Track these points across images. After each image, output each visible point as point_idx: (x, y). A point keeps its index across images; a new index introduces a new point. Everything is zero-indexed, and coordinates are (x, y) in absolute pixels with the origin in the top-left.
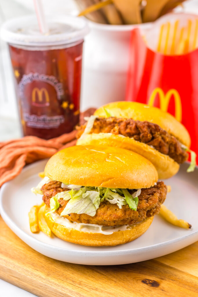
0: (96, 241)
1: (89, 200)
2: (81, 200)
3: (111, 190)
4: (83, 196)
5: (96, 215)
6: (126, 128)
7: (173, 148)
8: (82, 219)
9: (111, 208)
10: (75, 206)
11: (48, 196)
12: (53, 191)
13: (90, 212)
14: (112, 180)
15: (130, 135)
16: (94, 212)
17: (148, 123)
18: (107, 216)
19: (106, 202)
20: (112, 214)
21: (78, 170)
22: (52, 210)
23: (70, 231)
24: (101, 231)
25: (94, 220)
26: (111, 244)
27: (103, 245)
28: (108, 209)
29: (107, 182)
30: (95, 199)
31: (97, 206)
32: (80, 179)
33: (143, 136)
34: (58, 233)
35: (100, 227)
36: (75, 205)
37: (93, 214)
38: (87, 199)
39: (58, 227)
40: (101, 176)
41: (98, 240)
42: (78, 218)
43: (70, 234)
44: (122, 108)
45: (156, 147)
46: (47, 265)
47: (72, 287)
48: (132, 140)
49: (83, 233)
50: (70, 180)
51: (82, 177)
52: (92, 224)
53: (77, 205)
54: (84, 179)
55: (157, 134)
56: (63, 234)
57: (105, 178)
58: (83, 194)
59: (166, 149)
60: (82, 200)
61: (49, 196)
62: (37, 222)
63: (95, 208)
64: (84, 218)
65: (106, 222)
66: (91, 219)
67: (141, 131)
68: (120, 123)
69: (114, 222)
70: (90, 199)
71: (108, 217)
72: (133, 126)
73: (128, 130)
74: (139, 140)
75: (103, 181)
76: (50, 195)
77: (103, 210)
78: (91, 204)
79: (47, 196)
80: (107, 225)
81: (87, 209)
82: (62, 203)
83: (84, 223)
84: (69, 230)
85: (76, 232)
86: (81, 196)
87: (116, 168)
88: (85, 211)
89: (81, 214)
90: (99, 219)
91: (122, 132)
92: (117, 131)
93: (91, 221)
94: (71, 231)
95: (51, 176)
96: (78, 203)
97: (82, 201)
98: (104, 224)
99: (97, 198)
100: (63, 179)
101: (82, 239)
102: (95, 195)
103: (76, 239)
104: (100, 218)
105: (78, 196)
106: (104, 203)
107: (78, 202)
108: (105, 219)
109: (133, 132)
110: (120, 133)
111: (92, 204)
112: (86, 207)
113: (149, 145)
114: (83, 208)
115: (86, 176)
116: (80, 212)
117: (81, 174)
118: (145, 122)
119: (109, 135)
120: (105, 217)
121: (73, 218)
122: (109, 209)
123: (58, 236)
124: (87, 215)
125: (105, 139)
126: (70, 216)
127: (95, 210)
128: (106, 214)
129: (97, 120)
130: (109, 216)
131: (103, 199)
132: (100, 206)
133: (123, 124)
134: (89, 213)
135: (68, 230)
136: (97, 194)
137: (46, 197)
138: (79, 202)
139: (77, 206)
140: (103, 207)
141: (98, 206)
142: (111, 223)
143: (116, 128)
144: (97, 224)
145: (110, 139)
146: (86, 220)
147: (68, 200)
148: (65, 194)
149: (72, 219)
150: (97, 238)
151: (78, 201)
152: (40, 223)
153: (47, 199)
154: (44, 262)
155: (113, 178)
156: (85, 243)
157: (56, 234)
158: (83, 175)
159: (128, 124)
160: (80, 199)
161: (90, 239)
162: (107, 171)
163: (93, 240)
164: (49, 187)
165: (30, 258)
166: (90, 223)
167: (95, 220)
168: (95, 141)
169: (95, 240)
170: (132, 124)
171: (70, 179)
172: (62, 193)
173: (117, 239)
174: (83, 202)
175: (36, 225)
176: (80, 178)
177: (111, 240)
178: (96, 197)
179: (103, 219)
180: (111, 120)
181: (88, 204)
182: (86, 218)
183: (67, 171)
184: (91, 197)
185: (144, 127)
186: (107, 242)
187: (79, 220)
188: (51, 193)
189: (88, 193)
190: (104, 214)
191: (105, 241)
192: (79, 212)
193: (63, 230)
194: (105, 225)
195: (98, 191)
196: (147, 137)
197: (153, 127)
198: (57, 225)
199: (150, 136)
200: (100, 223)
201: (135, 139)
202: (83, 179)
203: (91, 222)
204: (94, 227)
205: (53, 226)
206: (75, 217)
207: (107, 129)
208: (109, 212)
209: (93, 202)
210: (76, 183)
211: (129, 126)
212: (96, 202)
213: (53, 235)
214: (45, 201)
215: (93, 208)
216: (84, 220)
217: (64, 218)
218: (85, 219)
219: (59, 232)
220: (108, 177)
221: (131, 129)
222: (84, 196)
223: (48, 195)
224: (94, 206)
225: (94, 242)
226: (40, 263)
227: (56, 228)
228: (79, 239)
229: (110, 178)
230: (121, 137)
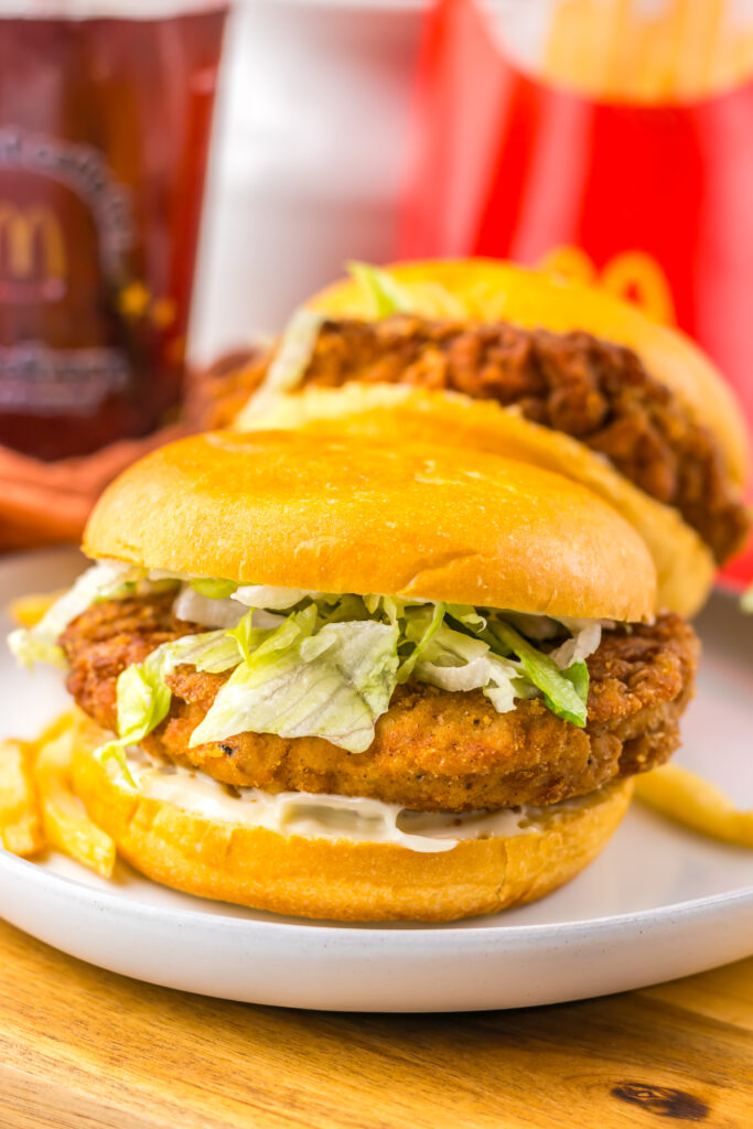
0: (367, 887)
1: (335, 672)
2: (295, 668)
3: (451, 622)
4: (302, 651)
5: (375, 749)
6: (481, 360)
7: (695, 477)
8: (300, 768)
9: (451, 715)
10: (266, 698)
11: (105, 667)
12: (129, 644)
13: (344, 730)
14: (467, 561)
15: (501, 394)
16: (364, 732)
17: (591, 339)
18: (433, 750)
19: (419, 688)
20: (462, 739)
21: (286, 510)
22: (130, 731)
23: (228, 835)
24: (392, 834)
25: (362, 771)
26: (437, 908)
27: (398, 910)
28: (435, 717)
29: (440, 573)
30: (366, 666)
31: (379, 703)
32: (300, 552)
33: (564, 406)
34: (158, 852)
35: (390, 814)
36: (267, 692)
37: (360, 742)
38: (325, 665)
39: (157, 821)
40: (411, 539)
41: (377, 884)
42: (279, 763)
43: (228, 850)
44: (450, 284)
45: (619, 464)
46: (99, 1016)
47: (255, 1116)
48: (511, 419)
49: (298, 841)
50: (243, 563)
51: (309, 545)
52: (349, 794)
53: (274, 693)
54: (323, 554)
55: (631, 399)
56: (190, 855)
57: (431, 551)
58: (306, 642)
59: (666, 476)
60: (300, 669)
61: (110, 665)
62: (36, 805)
63: (370, 711)
64: (308, 763)
65: (429, 783)
66: (348, 767)
67: (554, 380)
68: (446, 339)
69: (469, 787)
70: (339, 668)
71: (440, 757)
72: (519, 353)
73: (491, 373)
74: (544, 420)
75: (423, 565)
76: (114, 661)
77: (409, 722)
78: (346, 694)
79: (101, 663)
80: (430, 799)
81: (327, 714)
82: (189, 690)
83: (309, 791)
84: (224, 829)
85: (262, 836)
86: (293, 649)
87: (483, 508)
88: (318, 725)
89: (298, 740)
90: (391, 765)
91: (464, 377)
92: (437, 374)
93: (347, 777)
94: (235, 836)
95: (133, 548)
96: (281, 682)
97: (301, 673)
98: (411, 795)
99: (379, 660)
100: (204, 557)
101: (294, 874)
102: (373, 642)
103: (258, 878)
104: (395, 763)
105: (278, 651)
106: (414, 690)
107: (280, 677)
108: (425, 768)
109: (516, 379)
110: (451, 384)
111: (352, 692)
112: (325, 705)
113: (595, 448)
114: (307, 709)
115: (333, 541)
116: (294, 729)
117: (304, 529)
118: (574, 336)
119: (398, 394)
120: (425, 753)
121: (248, 768)
122: (440, 718)
123: (153, 877)
124: (327, 743)
125: (377, 413)
126: (235, 753)
127: (366, 721)
128: (427, 740)
129: (329, 328)
130: (447, 750)
131: (411, 661)
132: (393, 703)
133: (463, 346)
134: (341, 737)
135: (216, 828)
136: (383, 635)
137: (92, 675)
138: (287, 677)
139: (276, 696)
140: (409, 709)
141: (385, 700)
142: (454, 790)
143: (433, 360)
144: (377, 794)
145: (403, 415)
146: (318, 776)
147: (230, 672)
148: (203, 646)
149: (241, 769)
150: (374, 873)
151: (280, 672)
152: (50, 808)
153: (96, 682)
154: (81, 1000)
155: (471, 553)
156: (306, 902)
157: (143, 862)
158: (316, 537)
159: (489, 343)
160: (292, 667)
161: (333, 876)
162: (439, 519)
163: (351, 879)
164: (103, 630)
165: (8, 983)
166: (339, 794)
167: (372, 772)
168: (320, 424)
169: (363, 879)
170: (512, 345)
171: (245, 555)
172: (187, 642)
173: (469, 881)
174: (306, 680)
175: (28, 823)
176: (296, 550)
177: (440, 885)
178: (376, 652)
179: (411, 764)
180: (404, 328)
181: (331, 692)
182: (319, 764)
183: (226, 518)
184: (347, 655)
185: (570, 356)
186: (424, 896)
187: (282, 779)
188: (119, 652)
189: (332, 633)
190: (417, 738)
191: (413, 886)
192: (286, 729)
193: (191, 828)
194: (418, 800)
195: (389, 623)
196: (582, 406)
197: (617, 360)
198: (153, 808)
199: (595, 404)
200: (390, 792)
201: (528, 416)
202: (317, 555)
203: (346, 786)
204: (355, 814)
205: (130, 818)
206: (262, 757)
207: (381, 368)
208: (443, 731)
209: (359, 681)
210: (279, 578)
211: (495, 354)
212: (373, 682)
213: (128, 869)
214: (80, 694)
215: (360, 709)
216: (311, 771)
217: (192, 776)
218: (315, 767)
219: (163, 843)
220: (446, 549)
221: (504, 365)
222: (309, 651)
223: (102, 659)
224: (364, 700)
225: (356, 892)
226: (65, 1006)
227: (147, 827)
228: (275, 877)
229: (457, 555)
230: (459, 404)
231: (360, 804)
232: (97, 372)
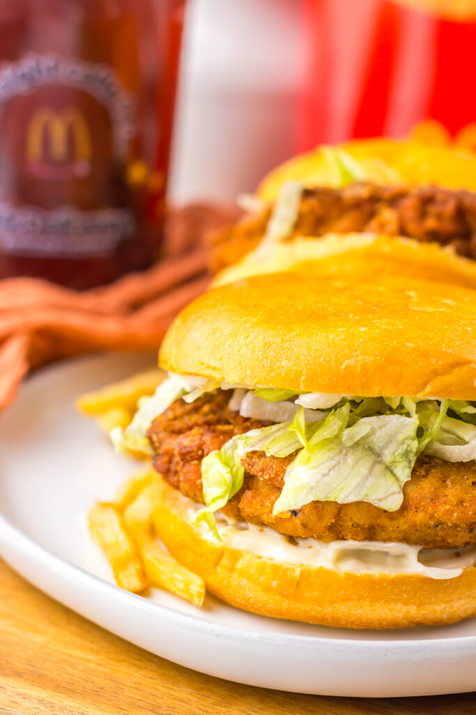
0: (400, 606)
1: (369, 452)
2: (341, 451)
3: (451, 413)
4: (344, 438)
5: (404, 508)
6: (422, 215)
8: (350, 524)
9: (455, 479)
10: (324, 475)
11: (188, 453)
12: (202, 435)
13: (382, 495)
14: (465, 369)
15: (440, 238)
16: (396, 496)
18: (448, 507)
19: (427, 460)
20: (467, 497)
21: (331, 337)
22: (214, 500)
23: (297, 574)
24: (413, 566)
25: (395, 523)
26: (445, 616)
27: (418, 620)
28: (444, 481)
29: (448, 379)
30: (392, 448)
31: (404, 473)
32: (346, 368)
34: (237, 585)
35: (412, 553)
36: (325, 471)
37: (393, 503)
38: (360, 448)
39: (239, 565)
40: (425, 354)
41: (406, 603)
42: (333, 521)
43: (297, 584)
44: (388, 158)
46: (210, 711)
48: (447, 255)
49: (349, 577)
50: (303, 378)
51: (351, 362)
52: (384, 541)
53: (330, 470)
54: (363, 368)
56: (267, 589)
57: (440, 363)
58: (347, 432)
60: (344, 452)
61: (192, 452)
62: (138, 556)
63: (397, 479)
64: (356, 520)
65: (443, 529)
66: (385, 521)
68: (395, 199)
69: (471, 531)
70: (371, 449)
71: (453, 511)
72: (450, 208)
73: (431, 223)
74: (469, 254)
75: (436, 373)
76: (196, 449)
77: (427, 486)
78: (379, 468)
79: (184, 451)
80: (443, 541)
81: (368, 484)
82: (263, 470)
83: (356, 540)
84: (294, 570)
85: (322, 573)
86: (337, 437)
87: (469, 329)
88: (364, 491)
89: (347, 505)
90: (417, 519)
91: (412, 227)
92: (393, 226)
93: (383, 528)
94: (302, 575)
95: (214, 369)
96: (333, 463)
97: (346, 454)
98: (428, 538)
99: (403, 443)
100: (273, 374)
101: (346, 599)
102: (398, 430)
103: (319, 604)
104: (420, 517)
105: (327, 439)
106: (427, 462)
107: (332, 459)
108: (442, 520)
109: (448, 226)
110: (403, 232)
111: (383, 467)
112: (367, 477)
114: (354, 481)
115: (369, 359)
116: (347, 496)
117: (346, 350)
119: (365, 240)
120: (443, 509)
121: (310, 525)
122: (448, 482)
123: (233, 604)
124: (369, 505)
125: (351, 255)
126: (300, 515)
127: (396, 488)
128: (442, 499)
129: (308, 194)
130: (457, 505)
131: (425, 441)
132: (414, 472)
133: (409, 204)
134: (380, 500)
135: (287, 570)
136: (405, 425)
137: (177, 459)
138: (337, 458)
139: (332, 473)
140: (424, 476)
141: (408, 472)
142: (460, 534)
143: (388, 215)
144: (406, 539)
145: (370, 255)
146: (363, 528)
147: (291, 458)
148: (267, 437)
149: (304, 526)
150: (405, 596)
151: (331, 455)
152: (148, 556)
153: (181, 463)
154: (194, 699)
155: (468, 362)
156: (354, 618)
157: (226, 594)
158: (357, 356)
159: (427, 201)
160: (338, 451)
161: (375, 600)
162: (442, 339)
163: (388, 601)
164: (178, 425)
165: (137, 689)
166: (377, 540)
167: (402, 524)
169: (397, 601)
170: (444, 203)
171: (304, 372)
172: (254, 434)
173: (468, 597)
174: (350, 460)
175: (133, 569)
176: (343, 367)
177: (450, 601)
178: (400, 437)
179: (432, 517)
180: (364, 193)
181: (369, 468)
182: (363, 520)
183: (287, 345)
184: (378, 441)
186: (439, 609)
187: (336, 532)
188: (197, 442)
189: (365, 426)
190: (434, 499)
191: (431, 603)
192: (343, 497)
193: (268, 570)
194: (434, 542)
195: (408, 415)
198: (235, 556)
200: (414, 537)
201: (460, 252)
202: (359, 370)
203: (383, 535)
204: (386, 554)
205: (217, 563)
206: (320, 518)
207: (346, 222)
208: (453, 492)
209: (388, 458)
210: (328, 388)
211: (433, 209)
212: (398, 459)
213: (214, 599)
214: (167, 473)
215: (391, 479)
216: (358, 526)
217: (261, 531)
218: (361, 522)
219: (245, 581)
220: (450, 361)
221: (439, 217)
222: (351, 438)
223: (185, 447)
224: (392, 472)
225: (391, 610)
226: (183, 704)
227: (232, 570)
228: (332, 603)
229: (458, 364)
230: (410, 247)
231: (392, 547)
232: (113, 226)
